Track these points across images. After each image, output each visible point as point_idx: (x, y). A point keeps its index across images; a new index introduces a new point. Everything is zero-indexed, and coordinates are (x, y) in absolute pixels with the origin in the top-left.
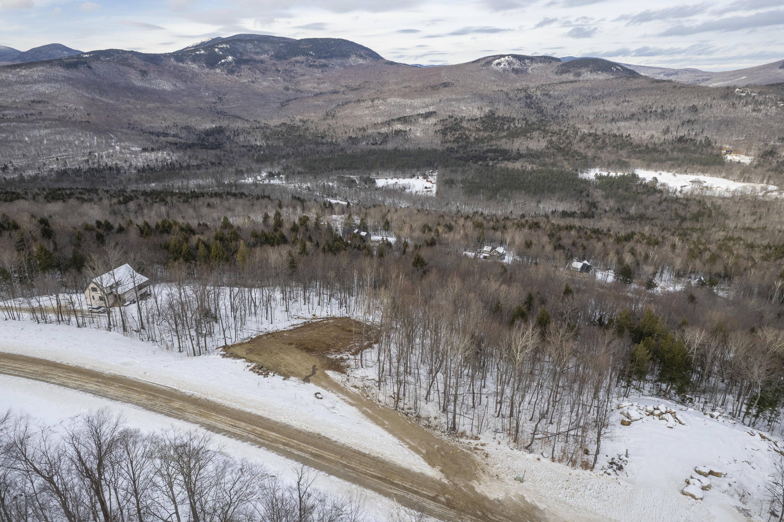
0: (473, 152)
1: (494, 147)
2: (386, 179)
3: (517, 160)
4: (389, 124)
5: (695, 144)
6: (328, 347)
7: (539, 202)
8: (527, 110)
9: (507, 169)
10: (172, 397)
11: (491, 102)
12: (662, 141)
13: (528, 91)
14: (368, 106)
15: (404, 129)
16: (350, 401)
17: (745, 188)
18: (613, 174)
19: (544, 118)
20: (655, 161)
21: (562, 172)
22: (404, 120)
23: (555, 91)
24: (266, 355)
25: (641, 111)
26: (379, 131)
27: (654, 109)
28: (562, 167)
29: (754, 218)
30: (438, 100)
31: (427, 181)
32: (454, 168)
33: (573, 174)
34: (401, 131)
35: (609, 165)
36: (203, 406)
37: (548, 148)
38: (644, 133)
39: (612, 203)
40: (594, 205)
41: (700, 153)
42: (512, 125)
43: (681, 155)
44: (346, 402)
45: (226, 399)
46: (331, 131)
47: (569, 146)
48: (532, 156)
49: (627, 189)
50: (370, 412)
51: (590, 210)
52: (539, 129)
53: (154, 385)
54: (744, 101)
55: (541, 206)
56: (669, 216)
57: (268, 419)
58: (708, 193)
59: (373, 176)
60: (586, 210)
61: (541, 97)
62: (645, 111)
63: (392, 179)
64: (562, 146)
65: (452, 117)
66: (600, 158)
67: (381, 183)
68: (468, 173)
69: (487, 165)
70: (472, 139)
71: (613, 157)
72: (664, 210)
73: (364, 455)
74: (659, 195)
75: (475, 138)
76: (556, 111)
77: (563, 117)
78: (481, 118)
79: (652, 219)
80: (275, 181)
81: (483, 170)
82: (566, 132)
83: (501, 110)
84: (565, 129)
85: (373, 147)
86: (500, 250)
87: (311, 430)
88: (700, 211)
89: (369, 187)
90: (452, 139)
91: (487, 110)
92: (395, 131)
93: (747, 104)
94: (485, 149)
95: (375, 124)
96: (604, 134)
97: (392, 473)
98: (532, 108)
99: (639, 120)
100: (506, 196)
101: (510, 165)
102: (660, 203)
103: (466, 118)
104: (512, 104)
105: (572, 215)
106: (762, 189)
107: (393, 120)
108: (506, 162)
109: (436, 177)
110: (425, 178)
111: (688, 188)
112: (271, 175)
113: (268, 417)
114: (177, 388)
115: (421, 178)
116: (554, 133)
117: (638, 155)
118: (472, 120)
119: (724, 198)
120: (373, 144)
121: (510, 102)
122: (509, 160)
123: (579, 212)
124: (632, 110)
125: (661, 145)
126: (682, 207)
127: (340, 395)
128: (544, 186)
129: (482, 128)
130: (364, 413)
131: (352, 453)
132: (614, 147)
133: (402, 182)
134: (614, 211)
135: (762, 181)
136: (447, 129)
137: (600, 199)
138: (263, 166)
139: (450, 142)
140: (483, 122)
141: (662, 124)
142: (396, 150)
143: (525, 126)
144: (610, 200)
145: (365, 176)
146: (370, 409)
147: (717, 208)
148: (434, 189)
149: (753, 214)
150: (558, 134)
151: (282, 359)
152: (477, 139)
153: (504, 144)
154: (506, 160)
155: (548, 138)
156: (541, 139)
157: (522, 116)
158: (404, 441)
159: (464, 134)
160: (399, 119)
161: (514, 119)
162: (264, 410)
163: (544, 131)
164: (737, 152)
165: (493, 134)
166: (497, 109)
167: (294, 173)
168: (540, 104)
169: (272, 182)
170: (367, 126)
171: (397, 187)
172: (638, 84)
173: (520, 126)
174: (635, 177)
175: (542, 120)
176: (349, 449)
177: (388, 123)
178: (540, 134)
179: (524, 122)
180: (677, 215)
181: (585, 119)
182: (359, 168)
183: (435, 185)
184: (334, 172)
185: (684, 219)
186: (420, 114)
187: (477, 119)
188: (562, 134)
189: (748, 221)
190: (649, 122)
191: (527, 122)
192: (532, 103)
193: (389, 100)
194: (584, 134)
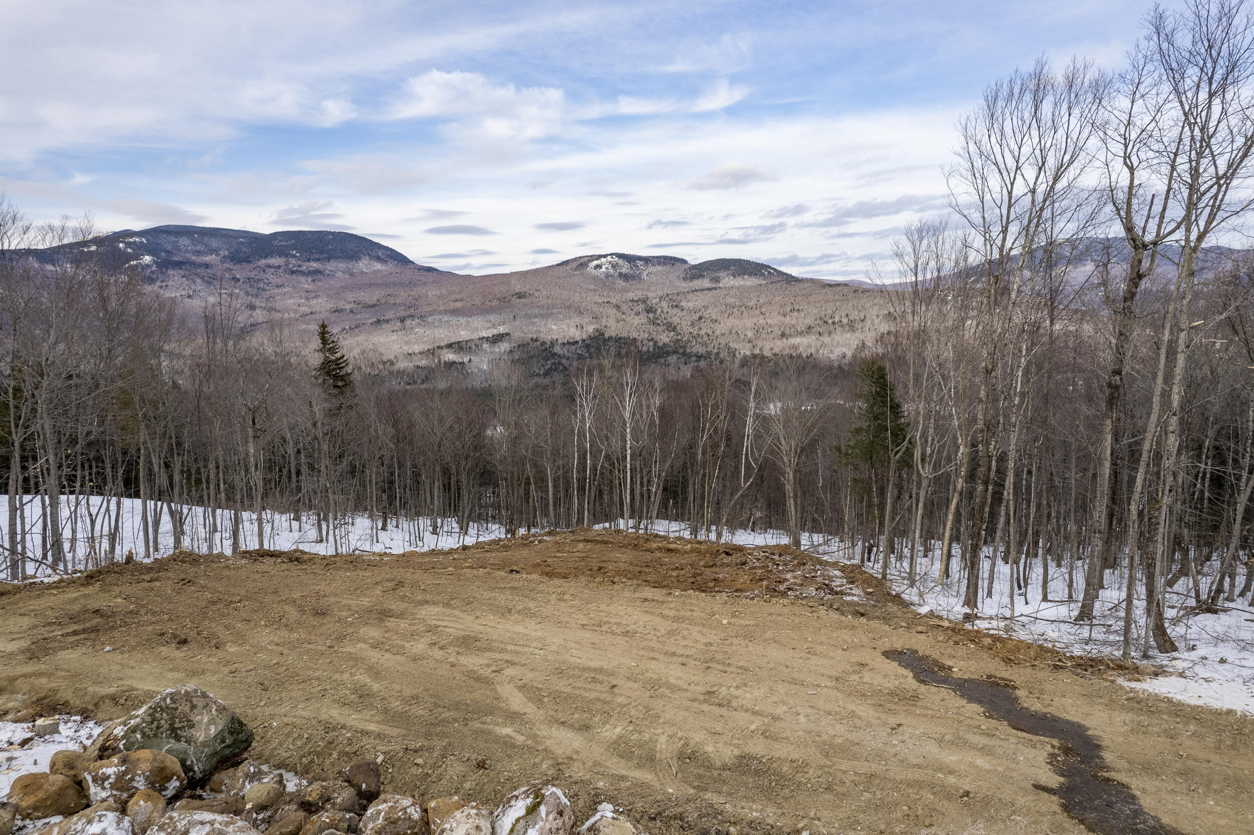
4: (433, 354)
8: (652, 327)
11: (596, 318)
12: (858, 360)
13: (648, 302)
14: (395, 328)
15: (460, 360)
19: (679, 337)
22: (458, 346)
23: (688, 301)
25: (819, 321)
26: (417, 363)
27: (836, 320)
30: (511, 317)
34: (454, 362)
38: (832, 351)
42: (632, 348)
61: (669, 310)
62: (826, 322)
65: (537, 340)
76: (696, 328)
77: (708, 335)
78: (583, 341)
82: (718, 354)
83: (613, 329)
84: (716, 351)
85: (408, 387)
90: (541, 373)
91: (591, 329)
92: (445, 363)
95: (410, 354)
96: (775, 355)
98: (659, 325)
99: (820, 334)
103: (560, 341)
104: (628, 319)
107: (439, 347)
118: (569, 343)
120: (409, 383)
121: (624, 316)
124: (806, 322)
129: (586, 355)
136: (531, 357)
139: (538, 375)
140: (588, 346)
141: (855, 338)
142: (451, 389)
143: (654, 349)
150: (705, 358)
155: (693, 364)
156: (682, 366)
157: (646, 335)
159: (560, 363)
160: (449, 346)
161: (635, 340)
163: (684, 354)
166: (606, 327)
168: (669, 320)
170: (396, 357)
172: (805, 289)
173: (645, 349)
175: (678, 340)
177: (431, 352)
178: (678, 358)
179: (651, 343)
181: (742, 336)
186: (483, 338)
187: (577, 342)
188: (713, 357)
190: (834, 335)
191: (655, 343)
192: (657, 319)
193: (430, 319)
194: (745, 356)
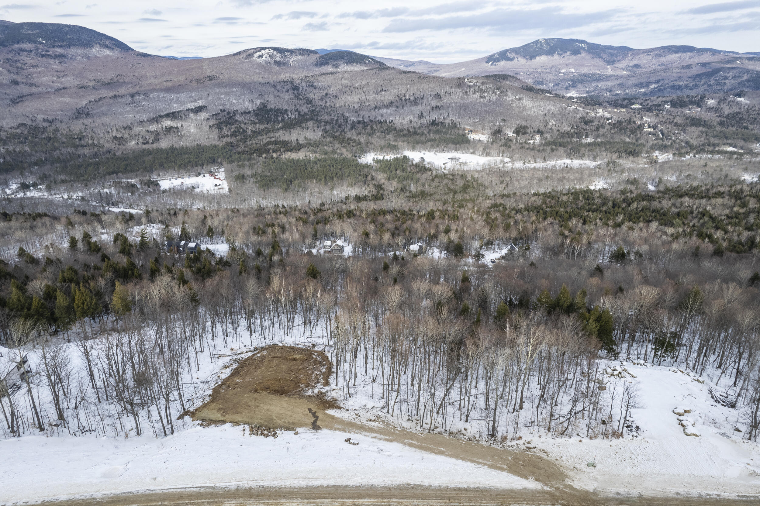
0: (254, 145)
1: (273, 139)
2: (170, 180)
3: (299, 150)
5: (445, 127)
6: (296, 384)
7: (332, 189)
8: (297, 101)
9: (293, 159)
10: (217, 498)
11: (261, 95)
12: (419, 125)
13: (294, 83)
14: (127, 102)
15: (176, 126)
16: (382, 436)
17: (489, 161)
18: (387, 157)
19: (314, 108)
20: (418, 143)
21: (344, 159)
22: (173, 116)
23: (319, 82)
24: (246, 411)
25: (397, 99)
26: (147, 129)
27: (407, 97)
28: (342, 154)
29: (504, 186)
30: (206, 94)
31: (215, 178)
32: (240, 163)
33: (353, 160)
34: (172, 127)
35: (381, 149)
36: (262, 496)
37: (324, 137)
38: (404, 119)
39: (395, 183)
40: (380, 187)
41: (451, 134)
42: (285, 116)
43: (437, 137)
44: (380, 439)
45: (281, 479)
46: (89, 131)
47: (343, 133)
48: (310, 145)
49: (403, 170)
50: (416, 443)
51: (378, 192)
52: (312, 119)
53: (179, 490)
54: (472, 89)
55: (335, 192)
56: (443, 191)
57: (347, 486)
58: (466, 168)
59: (154, 178)
60: (375, 192)
61: (307, 88)
62: (401, 99)
63: (176, 179)
64: (337, 134)
65: (224, 111)
66: (372, 143)
67: (165, 184)
68: (256, 166)
69: (272, 157)
70: (249, 132)
71: (383, 142)
72: (438, 186)
73: (465, 490)
74: (430, 173)
75: (252, 131)
76: (324, 101)
77: (331, 107)
78: (254, 111)
79: (431, 195)
80: (32, 194)
81: (271, 162)
82: (337, 120)
83: (272, 102)
84: (336, 118)
85: (144, 146)
86: (339, 242)
87: (398, 483)
88: (465, 184)
89: (154, 190)
90: (229, 134)
91: (258, 102)
92: (166, 128)
93: (475, 92)
94: (265, 141)
95: (141, 122)
96: (371, 121)
97: (503, 498)
98: (301, 99)
99: (397, 107)
100: (300, 186)
101: (294, 156)
102: (433, 180)
104: (282, 95)
105: (365, 198)
106: (502, 161)
107: (161, 116)
108: (289, 153)
109: (223, 173)
110: (212, 176)
111: (449, 165)
112: (25, 187)
113: (345, 483)
114: (213, 485)
115: (207, 175)
116: (326, 123)
117: (403, 139)
118: (245, 113)
119: (478, 171)
120: (144, 144)
121: (279, 94)
122: (291, 150)
123: (370, 195)
124: (389, 98)
125: (419, 128)
126: (450, 181)
127: (367, 434)
128: (332, 174)
129: (257, 121)
130: (411, 445)
131: (454, 492)
132: (382, 132)
133: (189, 181)
134: (398, 191)
135: (498, 155)
136: (221, 123)
137: (383, 181)
138: (9, 176)
139: (227, 136)
140: (257, 115)
141: (417, 110)
142: (172, 149)
143: (299, 117)
144: (392, 181)
145: (146, 179)
146: (412, 440)
147: (475, 180)
148: (225, 186)
149: (502, 182)
150: (330, 123)
151: (268, 410)
152: (254, 132)
153: (283, 136)
154: (288, 151)
155: (322, 128)
156: (316, 129)
157: (293, 107)
158: (479, 463)
159: (240, 127)
160: (167, 115)
161: (286, 111)
162: (334, 477)
163: (317, 120)
164: (476, 132)
165: (269, 126)
166: (268, 101)
167: (55, 182)
168: (308, 95)
169: (28, 194)
170: (132, 124)
171: (185, 187)
172: (389, 75)
173: (293, 117)
174: (405, 158)
175: (313, 110)
176: (447, 489)
177: (156, 120)
178: (314, 124)
179: (297, 113)
180: (449, 189)
181: (352, 108)
182: (137, 171)
183: (225, 182)
184: (107, 177)
185: (455, 192)
186: (189, 109)
187: (250, 112)
188: (334, 122)
189: (500, 189)
190: (405, 108)
191: (299, 113)
192: (300, 94)
193: (151, 95)
194: (354, 122)
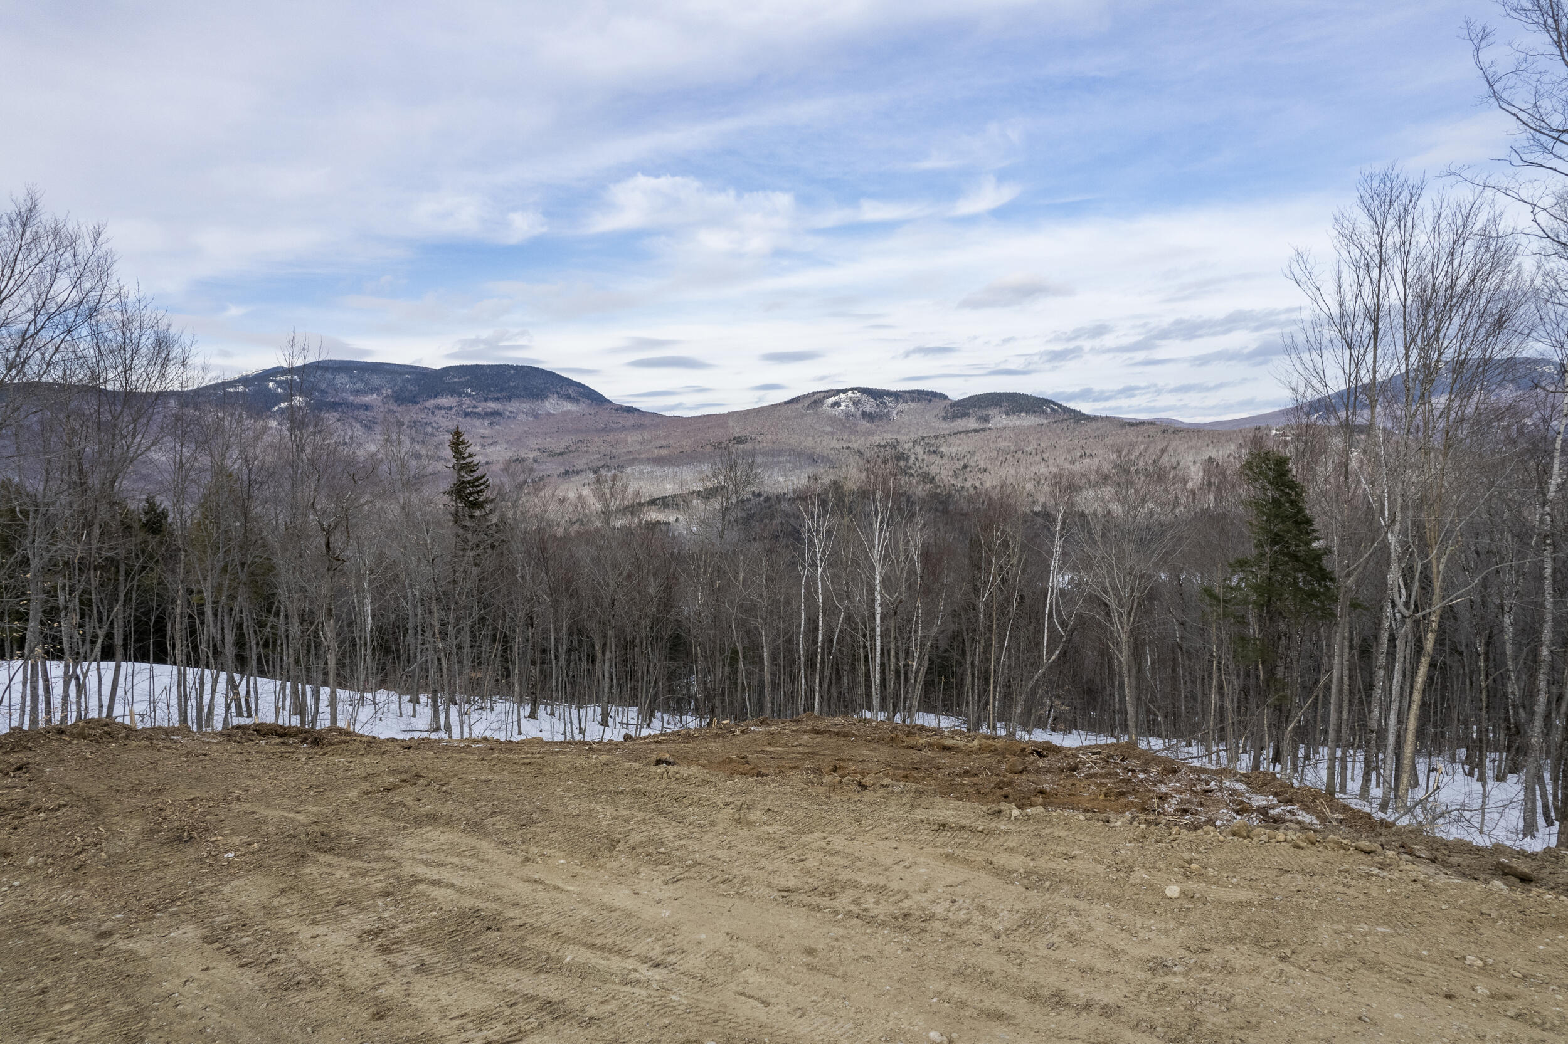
4: (632, 513)
13: (899, 447)
14: (586, 481)
15: (666, 520)
19: (938, 491)
22: (663, 503)
23: (949, 446)
26: (613, 524)
30: (729, 467)
34: (658, 522)
61: (925, 457)
62: (1127, 471)
65: (759, 495)
76: (960, 479)
78: (818, 494)
83: (854, 480)
91: (826, 480)
92: (647, 523)
98: (912, 475)
103: (788, 496)
107: (639, 504)
118: (798, 497)
125: (1172, 526)
136: (752, 516)
160: (653, 502)
166: (845, 478)
168: (926, 469)
170: (587, 516)
175: (936, 494)
177: (631, 510)
181: (1019, 489)
186: (694, 492)
187: (809, 497)
192: (910, 468)
193: (629, 470)
